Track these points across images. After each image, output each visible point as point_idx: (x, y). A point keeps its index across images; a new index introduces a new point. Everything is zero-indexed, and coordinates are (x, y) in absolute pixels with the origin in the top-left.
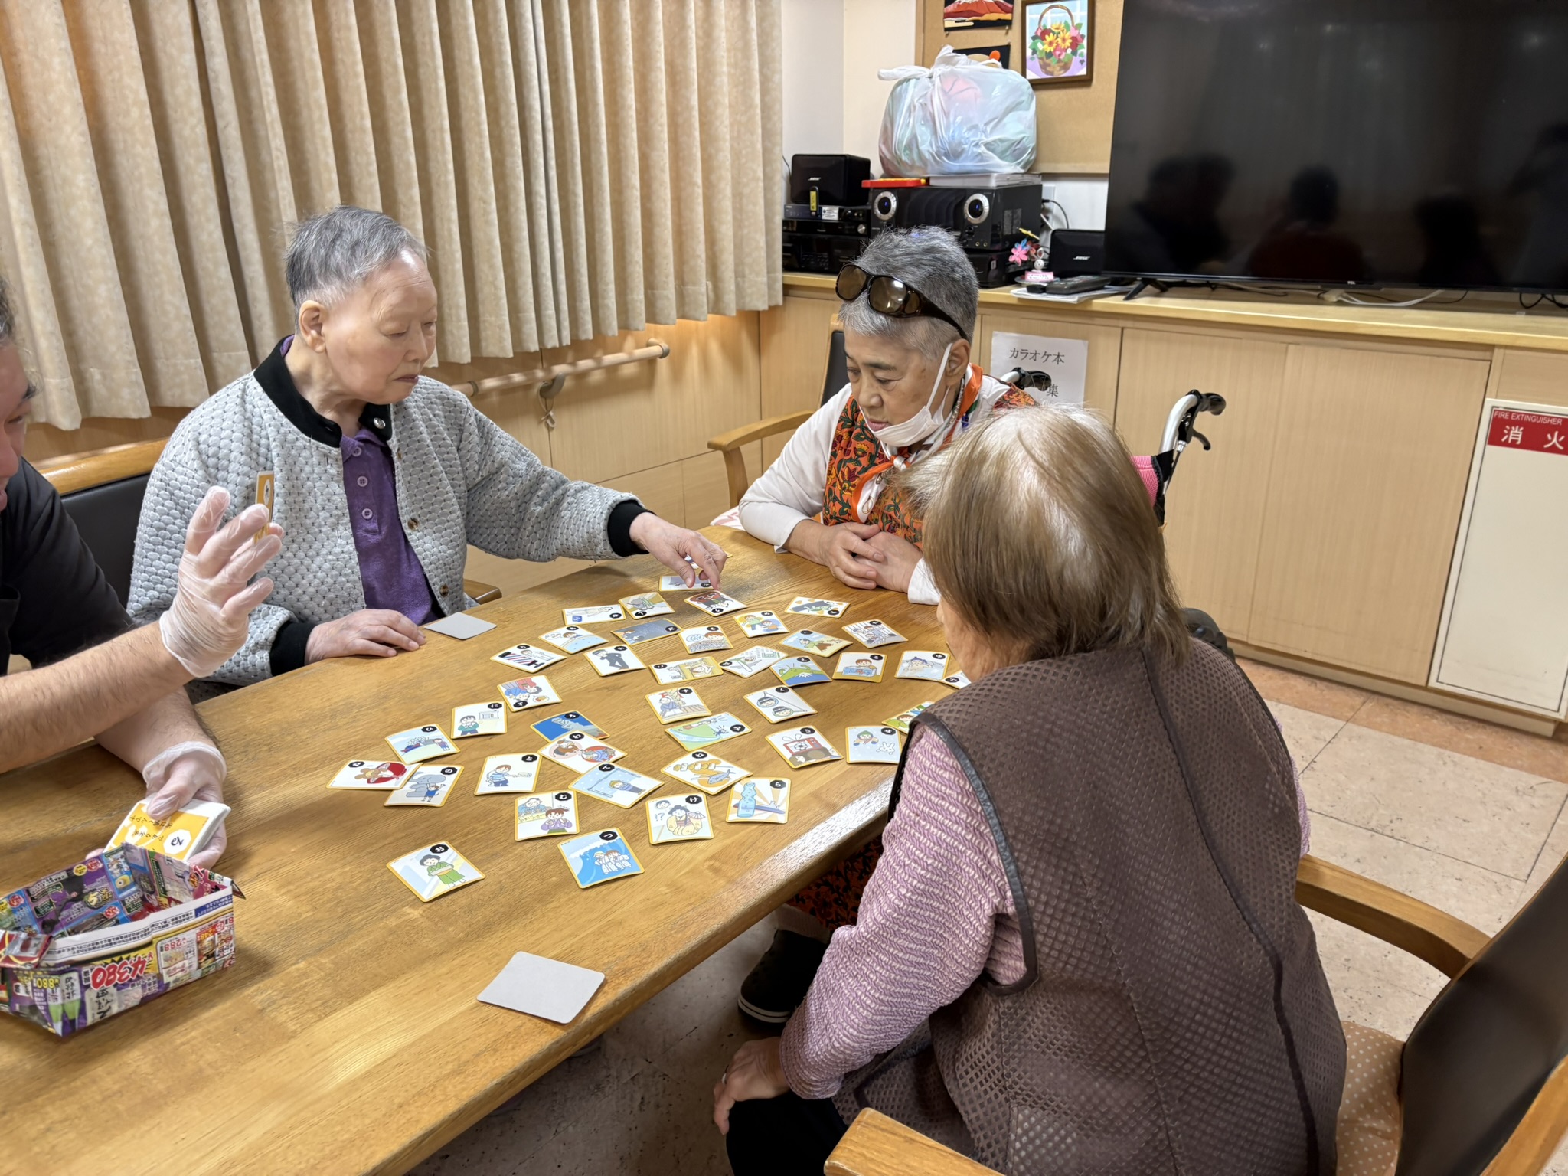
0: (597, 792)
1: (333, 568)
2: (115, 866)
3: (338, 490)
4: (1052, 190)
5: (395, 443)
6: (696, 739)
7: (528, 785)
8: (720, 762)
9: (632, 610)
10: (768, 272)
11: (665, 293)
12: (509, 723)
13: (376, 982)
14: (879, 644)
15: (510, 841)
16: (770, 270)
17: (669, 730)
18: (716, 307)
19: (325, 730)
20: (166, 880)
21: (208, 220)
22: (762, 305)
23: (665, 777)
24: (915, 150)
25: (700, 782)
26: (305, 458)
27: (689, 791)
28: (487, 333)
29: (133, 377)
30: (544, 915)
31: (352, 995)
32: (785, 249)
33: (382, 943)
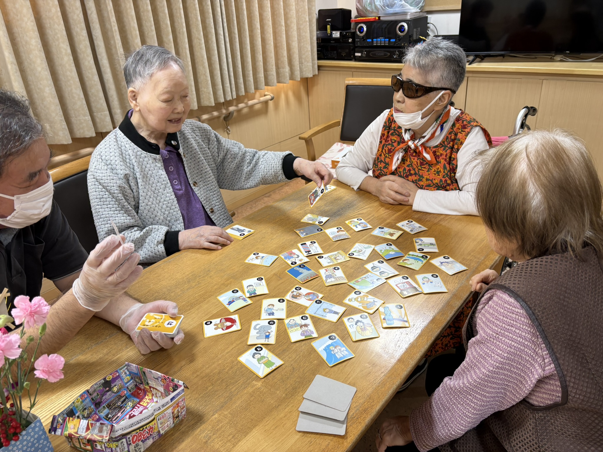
0: (318, 314)
1: (167, 207)
2: (124, 374)
3: (163, 173)
4: (432, 18)
5: (182, 150)
7: (283, 314)
8: (368, 296)
10: (312, 61)
11: (272, 73)
13: (253, 424)
14: (416, 232)
15: (289, 343)
18: (292, 77)
19: (187, 289)
20: (148, 380)
21: (88, 56)
22: (310, 75)
23: (346, 305)
24: (373, 5)
25: (363, 307)
26: (146, 161)
27: (359, 313)
28: (203, 96)
29: (63, 127)
31: (245, 431)
32: (318, 51)
33: (249, 401)
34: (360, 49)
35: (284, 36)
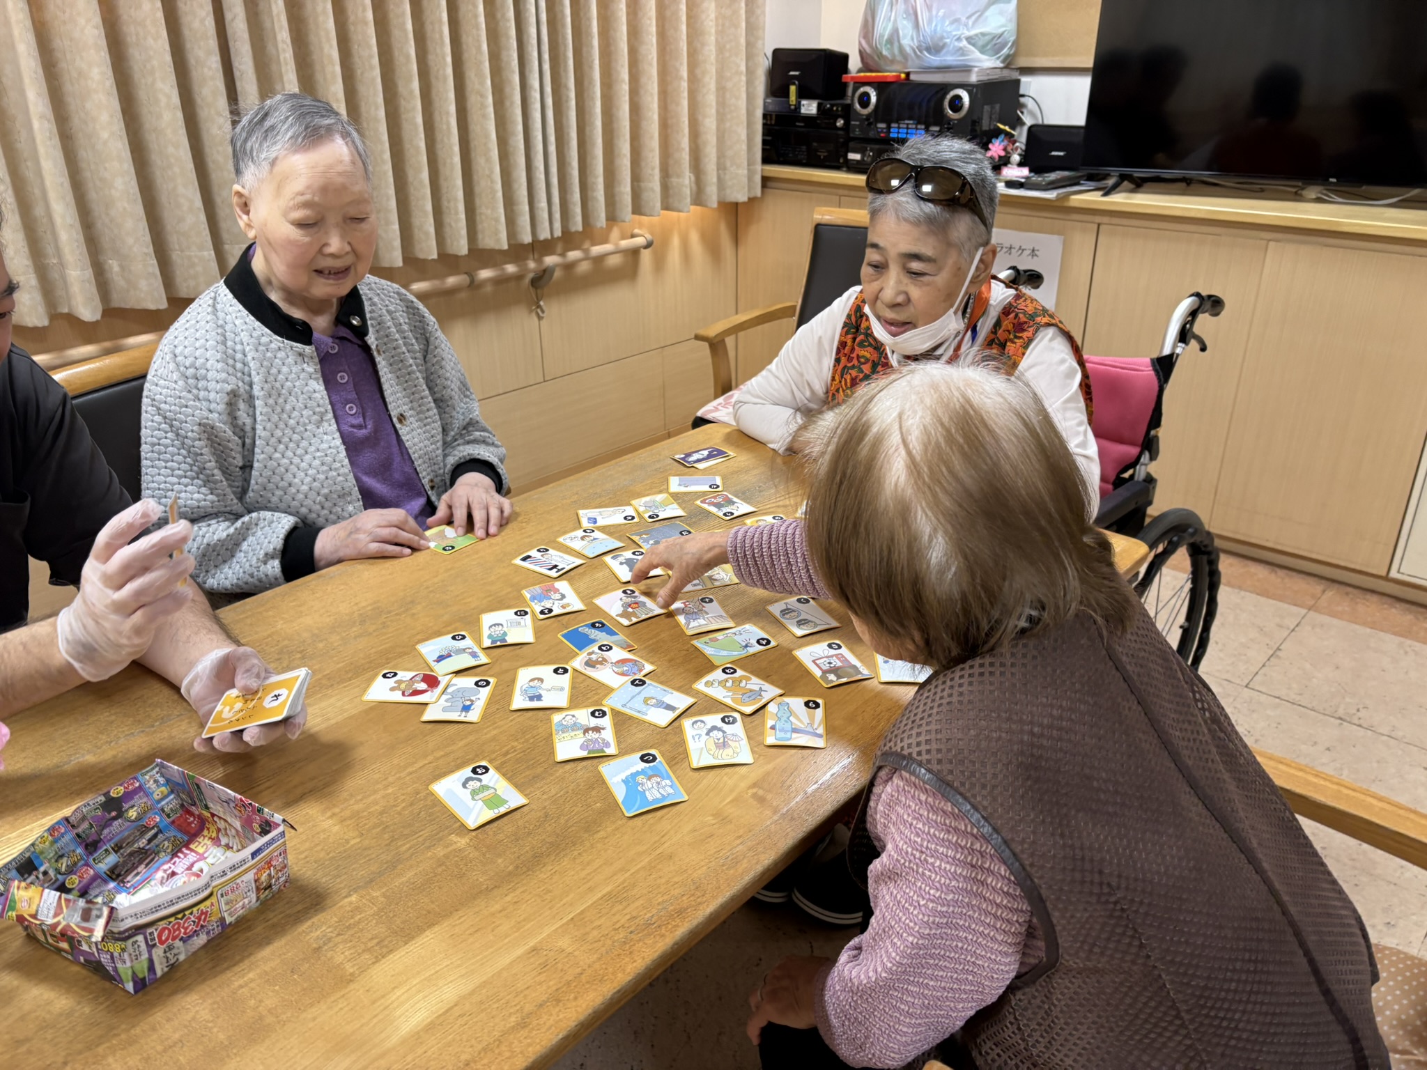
0: (631, 708)
2: (152, 782)
3: (318, 387)
4: (1030, 85)
5: (373, 339)
6: (725, 653)
7: (562, 700)
8: (750, 679)
9: (645, 512)
10: (749, 165)
11: (650, 185)
12: (537, 631)
13: (429, 920)
15: (550, 762)
16: (750, 163)
17: (695, 642)
18: (698, 199)
19: (356, 637)
20: (208, 799)
21: (218, 113)
22: (742, 197)
23: (697, 694)
24: (896, 45)
25: (733, 699)
27: (722, 711)
28: (484, 225)
29: (151, 270)
30: (592, 846)
31: (407, 934)
32: (764, 142)
33: (432, 875)
34: (862, 143)
35: (685, 103)
